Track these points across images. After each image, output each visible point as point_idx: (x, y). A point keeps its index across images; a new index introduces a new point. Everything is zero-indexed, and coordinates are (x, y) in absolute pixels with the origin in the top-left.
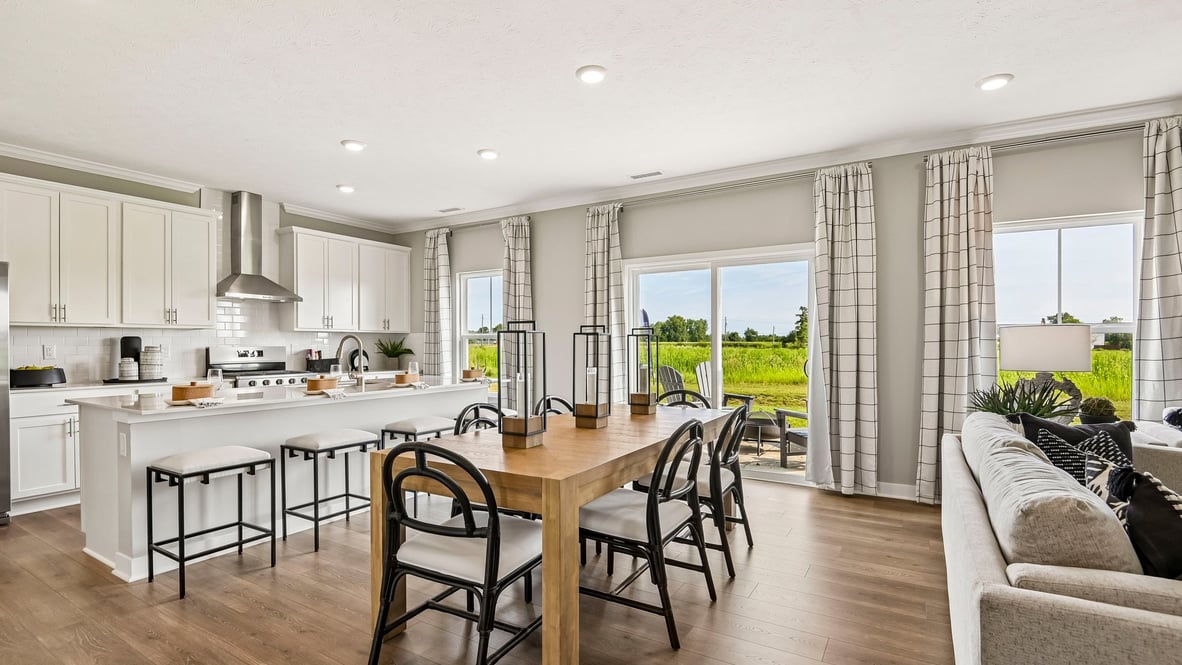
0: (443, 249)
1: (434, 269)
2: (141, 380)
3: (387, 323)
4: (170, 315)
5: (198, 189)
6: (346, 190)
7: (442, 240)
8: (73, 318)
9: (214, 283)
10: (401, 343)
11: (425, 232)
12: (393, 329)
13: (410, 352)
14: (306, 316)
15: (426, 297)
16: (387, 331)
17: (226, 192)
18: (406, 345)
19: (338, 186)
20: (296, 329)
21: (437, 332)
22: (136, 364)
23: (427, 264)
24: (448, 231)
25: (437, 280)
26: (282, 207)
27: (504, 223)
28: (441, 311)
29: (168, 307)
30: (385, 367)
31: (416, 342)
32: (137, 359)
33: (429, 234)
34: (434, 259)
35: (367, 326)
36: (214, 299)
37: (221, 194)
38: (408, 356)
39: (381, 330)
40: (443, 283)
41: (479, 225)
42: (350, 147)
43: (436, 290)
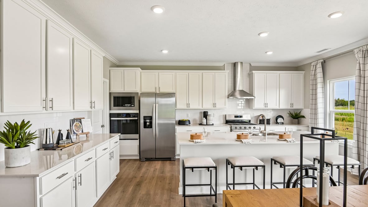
0: (319, 70)
1: (315, 79)
2: (207, 125)
3: (292, 105)
4: (214, 105)
5: (224, 64)
6: (270, 53)
7: (319, 65)
8: (191, 107)
9: (227, 94)
10: (300, 112)
11: (311, 63)
12: (295, 107)
13: (304, 117)
14: (258, 103)
15: (311, 93)
16: (292, 108)
17: (232, 63)
18: (302, 114)
19: (266, 53)
20: (254, 108)
21: (316, 109)
22: (206, 120)
23: (312, 77)
24: (322, 61)
25: (316, 85)
26: (250, 64)
27: (356, 51)
28: (318, 99)
29: (214, 102)
30: (292, 123)
31: (306, 112)
32: (206, 118)
33: (312, 64)
34: (315, 75)
35: (282, 106)
36: (227, 99)
37: (231, 64)
38: (303, 119)
39: (289, 107)
40: (319, 86)
41: (340, 55)
42: (262, 35)
43: (316, 89)
